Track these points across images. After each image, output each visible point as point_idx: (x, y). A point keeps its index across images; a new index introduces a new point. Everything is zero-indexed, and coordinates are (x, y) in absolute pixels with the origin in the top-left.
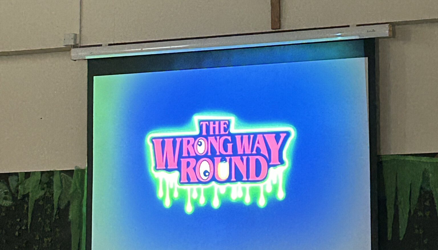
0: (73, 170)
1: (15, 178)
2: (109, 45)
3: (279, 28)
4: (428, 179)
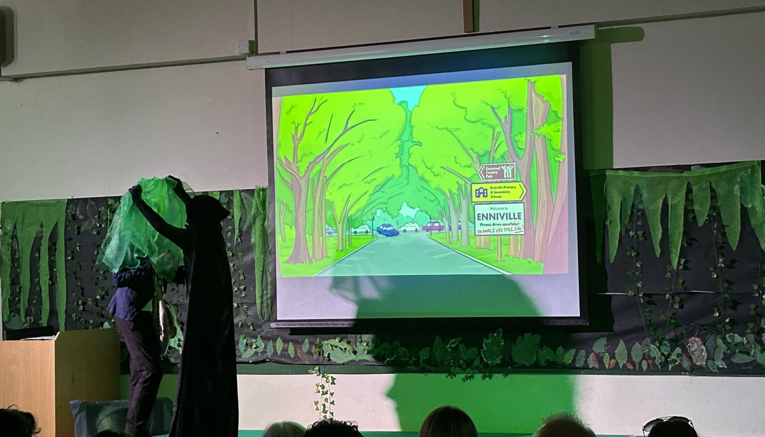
0: (254, 190)
2: (288, 52)
3: (474, 31)
4: (641, 196)
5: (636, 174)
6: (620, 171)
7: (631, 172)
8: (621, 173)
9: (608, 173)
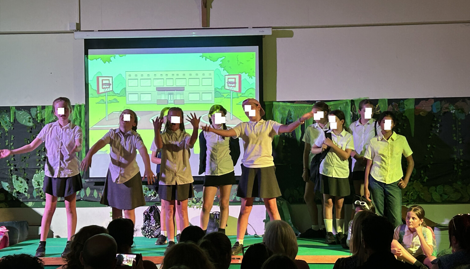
1: (36, 109)
2: (99, 31)
3: (207, 27)
4: (291, 115)
5: (289, 104)
6: (280, 103)
7: (286, 103)
8: (281, 103)
9: (274, 103)
